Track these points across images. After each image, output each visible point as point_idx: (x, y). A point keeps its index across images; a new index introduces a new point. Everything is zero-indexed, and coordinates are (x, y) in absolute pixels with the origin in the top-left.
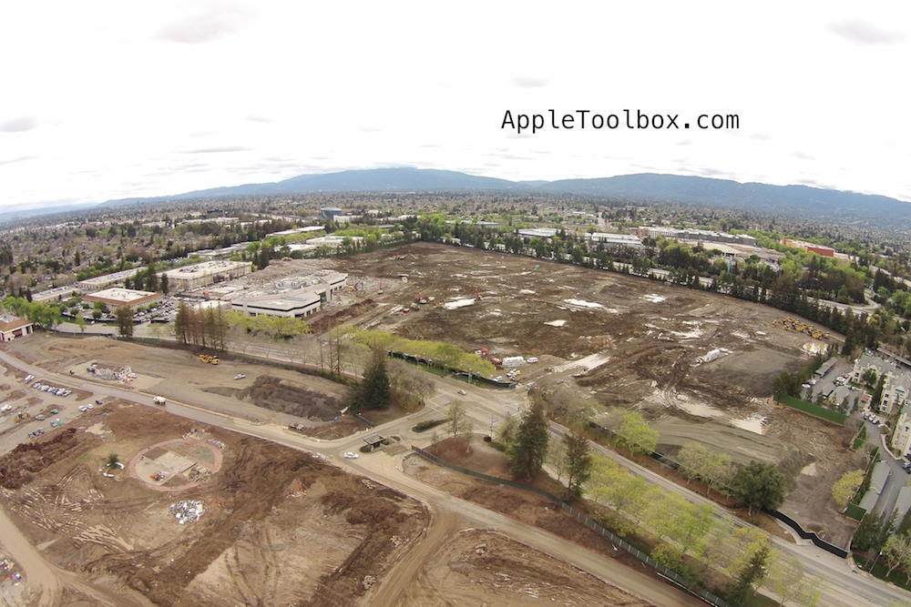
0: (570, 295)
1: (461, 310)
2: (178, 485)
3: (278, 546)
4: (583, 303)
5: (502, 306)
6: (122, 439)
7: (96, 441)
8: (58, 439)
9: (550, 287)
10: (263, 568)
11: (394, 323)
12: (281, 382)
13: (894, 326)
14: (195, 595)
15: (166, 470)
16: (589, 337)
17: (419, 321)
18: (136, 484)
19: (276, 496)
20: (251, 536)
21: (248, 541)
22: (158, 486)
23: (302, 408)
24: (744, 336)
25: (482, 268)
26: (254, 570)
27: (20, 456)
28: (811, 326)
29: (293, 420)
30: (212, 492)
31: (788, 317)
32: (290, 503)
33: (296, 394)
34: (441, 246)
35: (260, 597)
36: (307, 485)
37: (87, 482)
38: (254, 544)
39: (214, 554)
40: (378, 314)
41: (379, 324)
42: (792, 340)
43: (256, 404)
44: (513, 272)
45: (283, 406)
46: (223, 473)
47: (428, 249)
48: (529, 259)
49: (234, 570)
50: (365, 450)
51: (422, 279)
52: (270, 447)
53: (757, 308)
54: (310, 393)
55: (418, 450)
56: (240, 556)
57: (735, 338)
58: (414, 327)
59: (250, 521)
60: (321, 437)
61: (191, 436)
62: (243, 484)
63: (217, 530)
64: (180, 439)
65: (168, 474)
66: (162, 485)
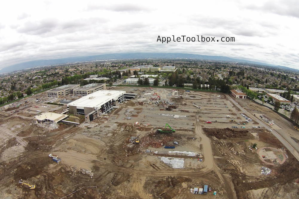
2: (268, 162)
6: (261, 141)
7: (253, 138)
8: (241, 132)
15: (268, 156)
18: (257, 156)
19: (290, 181)
20: (276, 188)
22: (262, 159)
30: (276, 169)
32: (292, 185)
37: (243, 148)
38: (274, 190)
39: (262, 187)
49: (264, 195)
56: (268, 192)
61: (280, 150)
62: (285, 172)
63: (269, 181)
64: (277, 149)
65: (268, 158)
66: (264, 160)
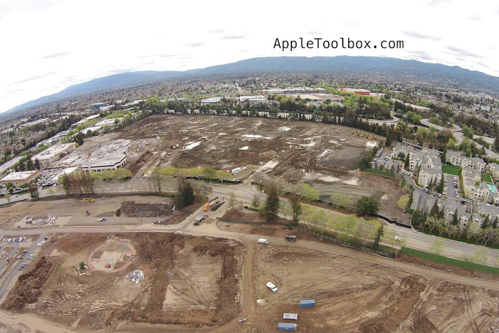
0: (244, 132)
1: (195, 149)
2: (121, 266)
3: (189, 276)
4: (251, 136)
5: (215, 144)
6: (74, 254)
7: (61, 260)
8: (39, 266)
9: (232, 130)
10: (190, 288)
11: (167, 161)
12: (135, 203)
13: (410, 130)
14: (169, 311)
15: (110, 261)
16: (264, 153)
17: (179, 158)
18: (100, 273)
19: (172, 256)
20: (174, 276)
21: (174, 279)
22: (111, 270)
23: (154, 213)
24: (336, 142)
25: (193, 124)
26: (187, 290)
27: (25, 283)
28: (367, 133)
29: (154, 219)
30: (141, 264)
31: (354, 130)
32: (180, 256)
33: (147, 207)
34: (164, 116)
35: (198, 299)
36: (182, 247)
37: (74, 282)
38: (178, 279)
39: (164, 290)
40: (157, 158)
41: (160, 163)
42: (359, 141)
43: (129, 217)
44: (209, 124)
45: (144, 214)
46: (139, 253)
47: (158, 118)
48: (213, 116)
49: (178, 293)
50: (196, 224)
51: (167, 136)
52: (152, 235)
53: (337, 127)
54: (154, 204)
55: (219, 218)
56: (176, 286)
57: (332, 144)
58: (179, 161)
59: (168, 270)
60: (172, 223)
61: (109, 241)
62: (153, 255)
63: (157, 280)
64: (105, 244)
65: (113, 263)
66: (114, 269)
